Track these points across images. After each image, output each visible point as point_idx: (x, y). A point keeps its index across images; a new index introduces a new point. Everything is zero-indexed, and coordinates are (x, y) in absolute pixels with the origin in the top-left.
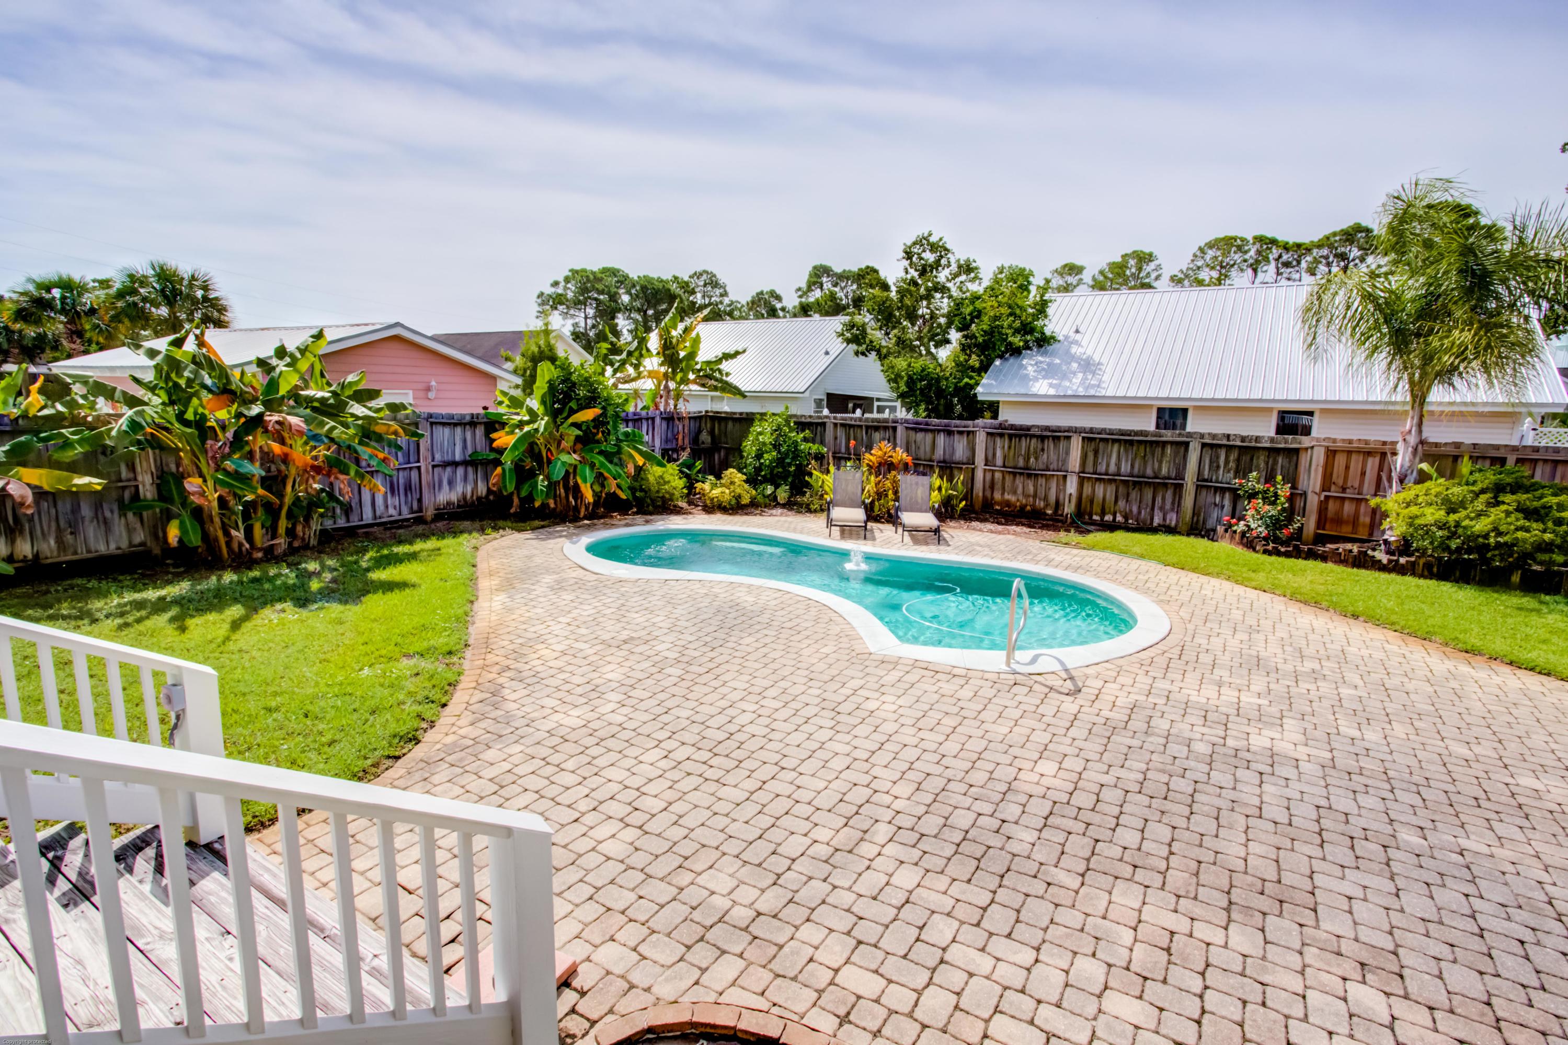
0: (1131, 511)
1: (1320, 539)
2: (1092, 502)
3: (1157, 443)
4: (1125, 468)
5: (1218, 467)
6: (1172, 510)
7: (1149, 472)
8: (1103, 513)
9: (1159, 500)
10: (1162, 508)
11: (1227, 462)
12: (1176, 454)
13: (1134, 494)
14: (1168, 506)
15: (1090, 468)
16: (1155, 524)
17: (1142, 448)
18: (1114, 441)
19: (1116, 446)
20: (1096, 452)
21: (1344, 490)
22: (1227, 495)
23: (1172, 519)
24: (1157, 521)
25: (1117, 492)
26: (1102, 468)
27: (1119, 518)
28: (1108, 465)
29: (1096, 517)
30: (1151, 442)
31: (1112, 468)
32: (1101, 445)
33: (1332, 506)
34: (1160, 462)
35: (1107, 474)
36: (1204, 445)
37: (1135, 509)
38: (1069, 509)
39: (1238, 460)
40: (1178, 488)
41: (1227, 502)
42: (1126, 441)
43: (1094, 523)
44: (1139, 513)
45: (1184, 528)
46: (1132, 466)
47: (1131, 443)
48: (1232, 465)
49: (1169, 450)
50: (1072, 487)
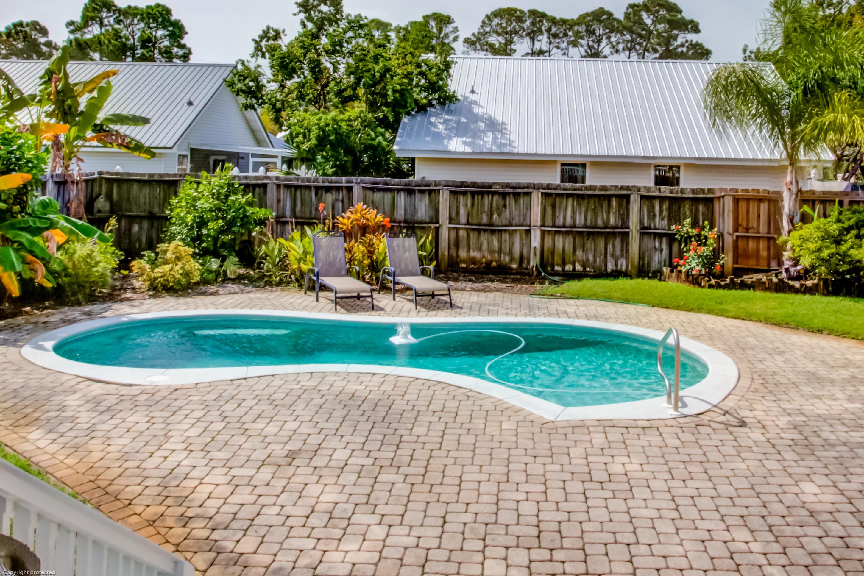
0: (588, 260)
1: (738, 272)
2: (553, 253)
3: (604, 196)
4: (580, 220)
5: (655, 216)
6: (622, 256)
7: (600, 223)
8: (564, 263)
9: (610, 247)
10: (613, 255)
11: (661, 211)
12: (620, 206)
13: (589, 244)
14: (618, 252)
15: (549, 222)
16: (609, 270)
17: (592, 201)
18: (568, 196)
19: (570, 200)
20: (554, 207)
21: (747, 230)
22: (664, 240)
23: (623, 264)
24: (610, 267)
25: (574, 242)
26: (560, 221)
27: (578, 267)
28: (565, 218)
29: (558, 268)
30: (599, 196)
31: (569, 221)
32: (558, 200)
33: (741, 244)
34: (608, 213)
35: (564, 226)
36: (642, 197)
37: (591, 258)
38: (534, 262)
39: (670, 209)
40: (625, 236)
41: (664, 246)
42: (578, 196)
43: (557, 274)
44: (595, 261)
45: (634, 272)
46: (586, 219)
47: (582, 197)
48: (665, 213)
49: (614, 203)
50: (535, 240)
